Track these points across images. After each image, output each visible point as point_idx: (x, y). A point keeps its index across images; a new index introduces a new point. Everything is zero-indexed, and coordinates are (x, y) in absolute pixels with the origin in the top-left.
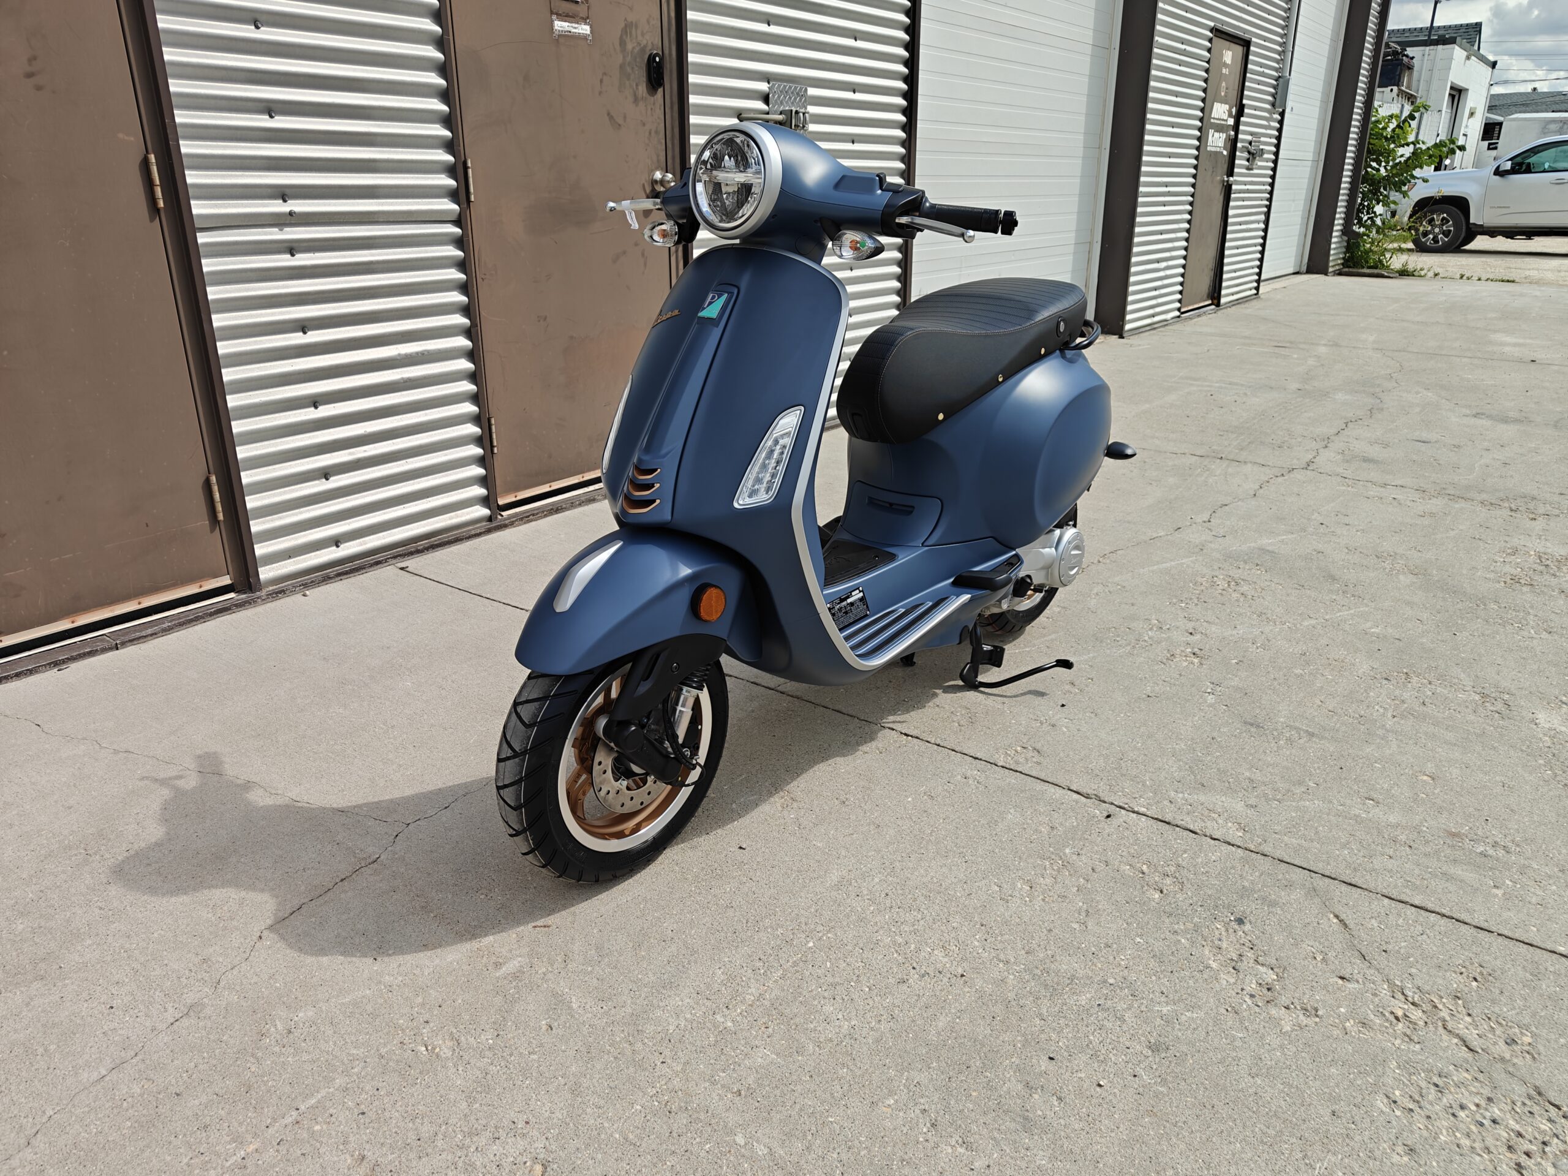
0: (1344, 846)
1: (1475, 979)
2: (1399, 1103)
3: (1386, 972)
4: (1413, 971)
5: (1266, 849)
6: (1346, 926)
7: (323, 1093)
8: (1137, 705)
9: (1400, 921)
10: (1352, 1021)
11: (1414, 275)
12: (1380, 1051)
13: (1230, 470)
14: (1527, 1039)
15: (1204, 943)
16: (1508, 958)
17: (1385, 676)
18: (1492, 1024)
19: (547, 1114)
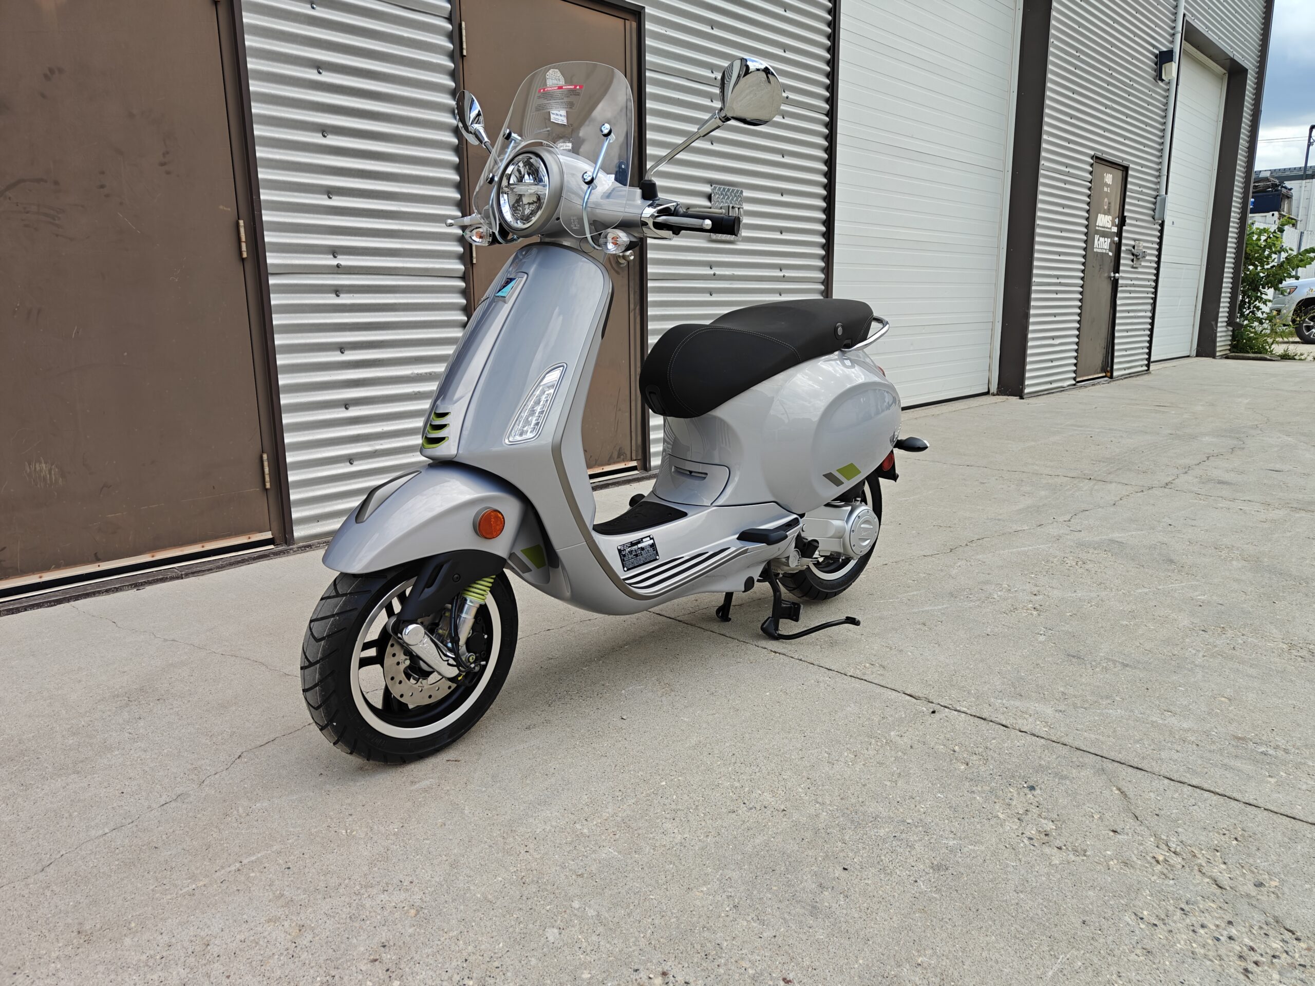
0: (1137, 742)
1: (1236, 839)
2: (1145, 919)
3: (1154, 829)
4: (1180, 830)
5: (1065, 740)
6: (1126, 796)
7: (262, 853)
8: (976, 640)
9: (1176, 795)
10: (1115, 861)
11: (1295, 359)
12: (1136, 882)
13: (1096, 487)
14: (1273, 884)
15: (996, 800)
16: (1270, 826)
17: (1203, 629)
18: (1244, 871)
19: (428, 878)
